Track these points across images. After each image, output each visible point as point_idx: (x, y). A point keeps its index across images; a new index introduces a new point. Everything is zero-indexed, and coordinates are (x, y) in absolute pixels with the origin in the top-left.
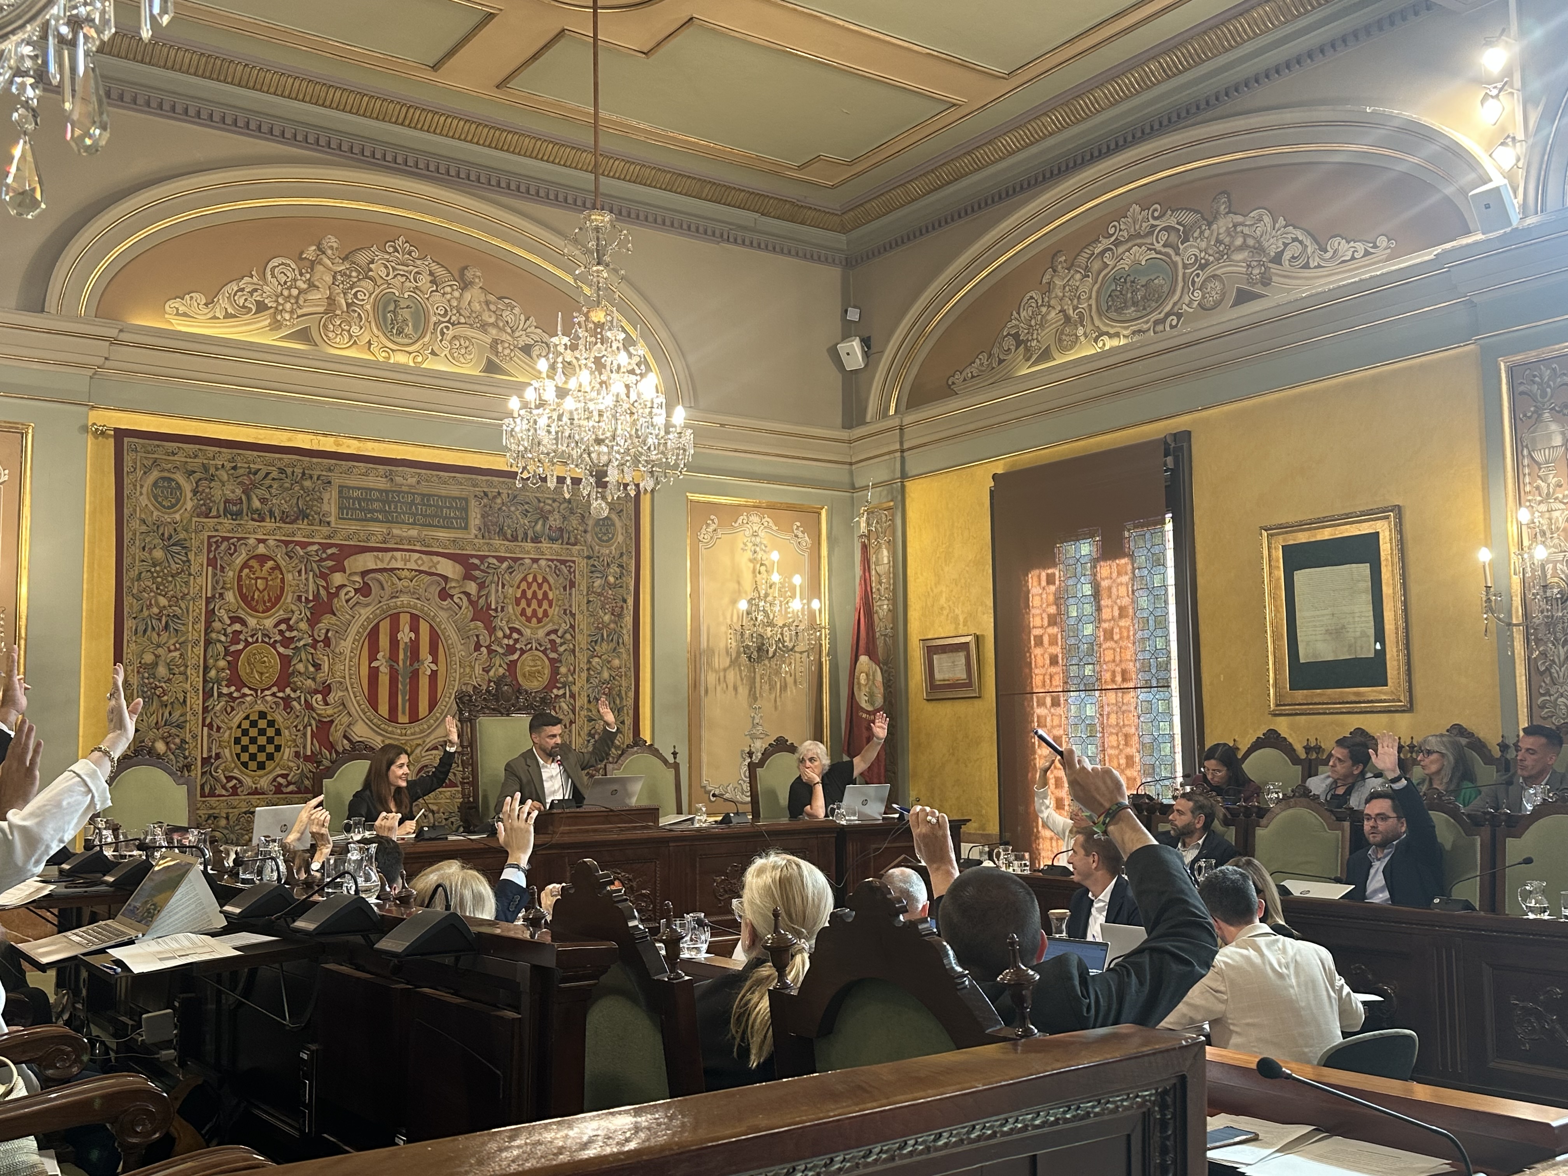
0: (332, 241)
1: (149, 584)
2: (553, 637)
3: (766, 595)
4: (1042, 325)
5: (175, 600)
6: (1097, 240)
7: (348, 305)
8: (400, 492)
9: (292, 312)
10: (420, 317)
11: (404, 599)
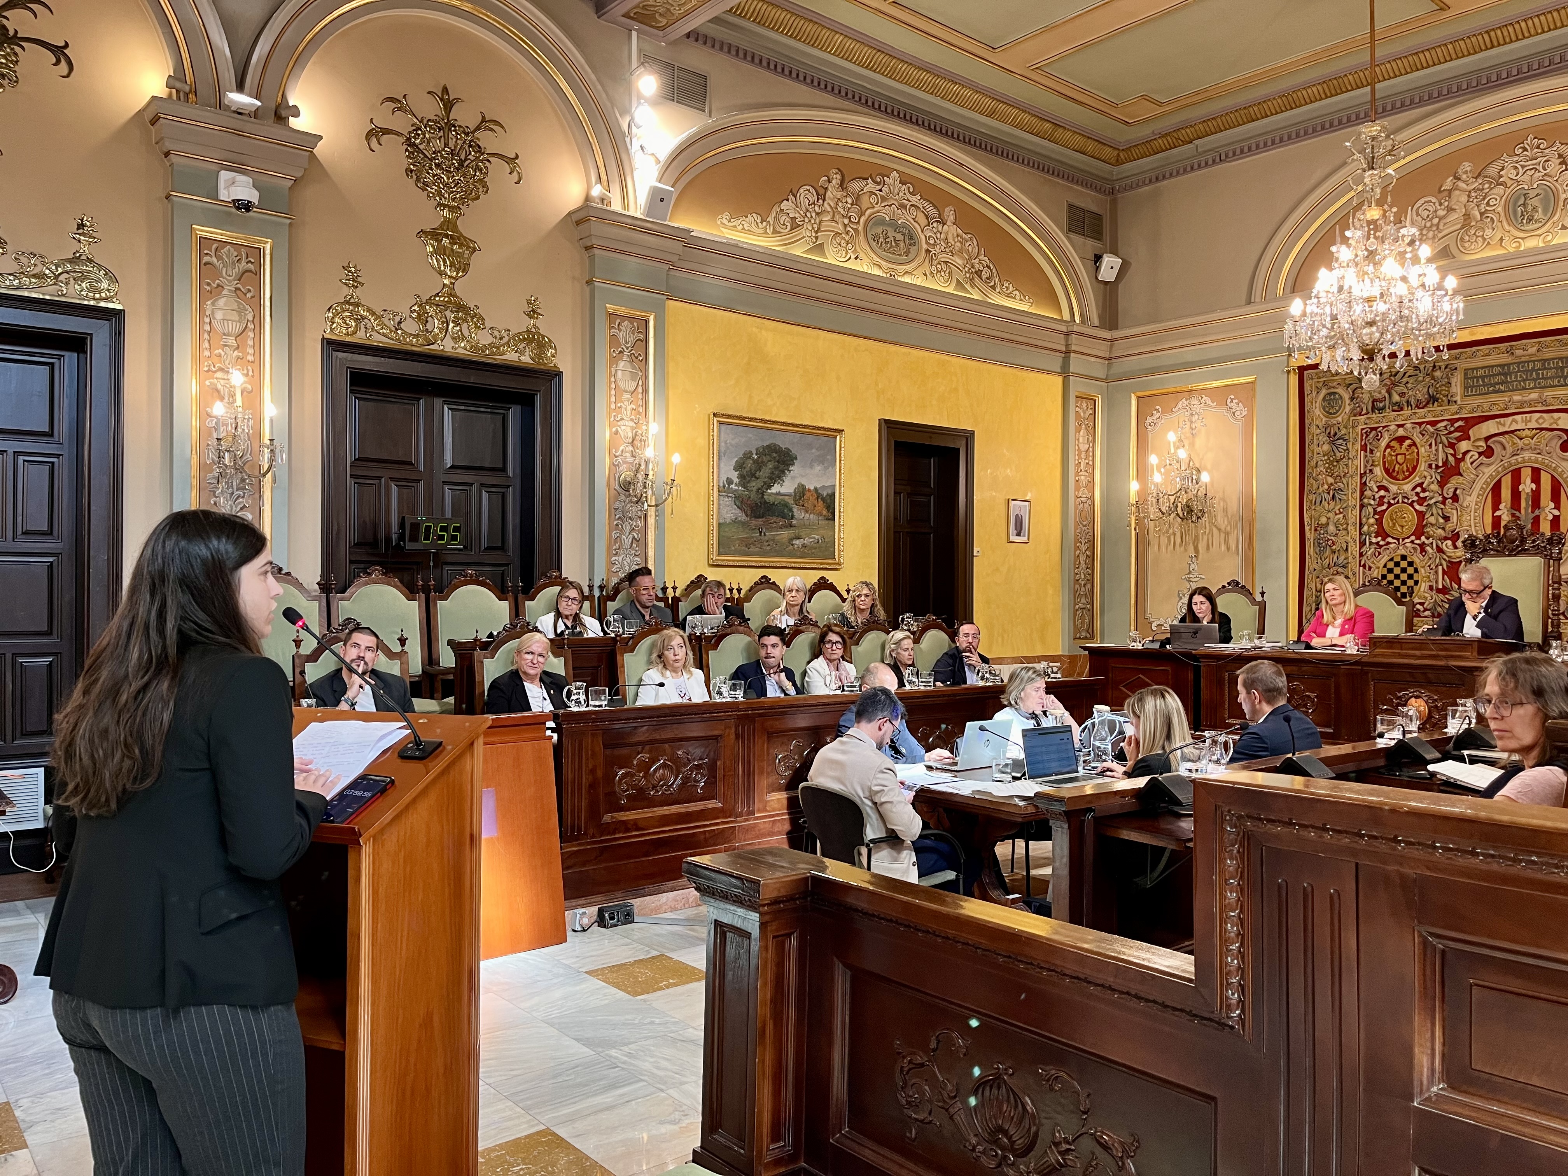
0: (1467, 166)
1: (1322, 469)
5: (1339, 478)
7: (1482, 214)
8: (1519, 363)
9: (1434, 237)
10: (1550, 200)
11: (1526, 455)
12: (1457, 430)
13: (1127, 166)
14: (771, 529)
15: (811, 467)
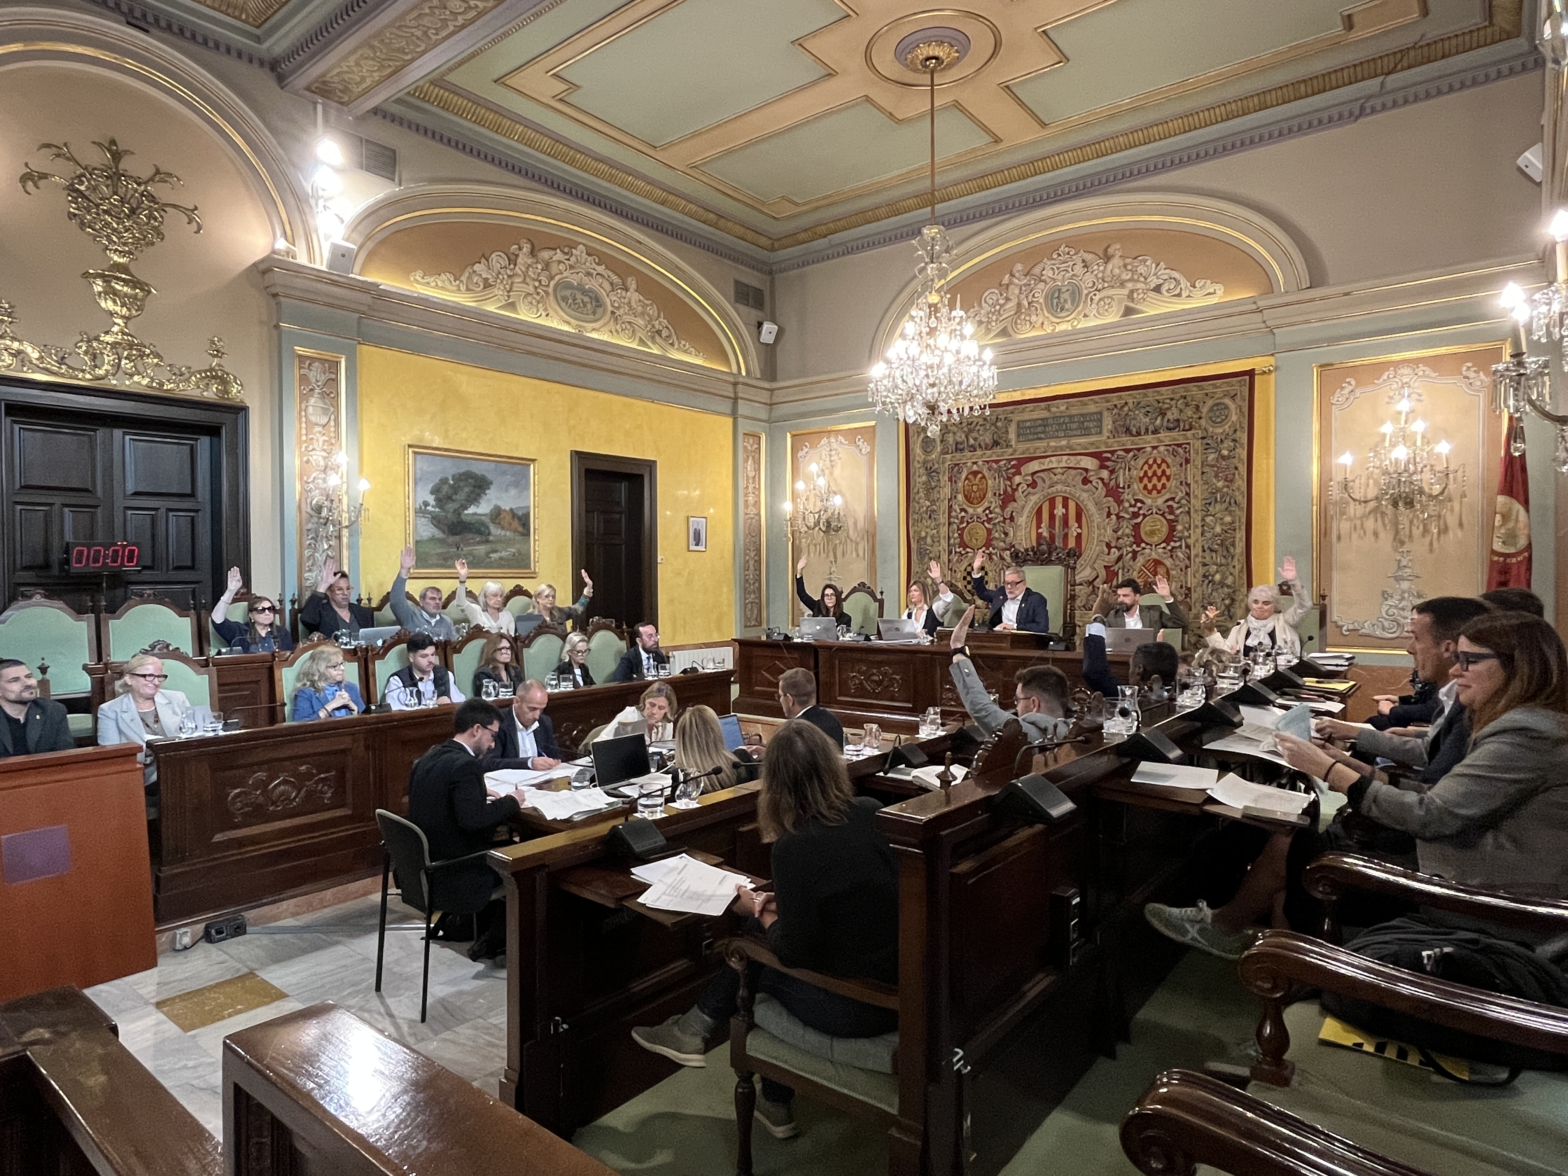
2: (1170, 503)
8: (1054, 418)
9: (996, 321)
10: (1076, 294)
11: (1059, 487)
12: (1013, 467)
13: (780, 252)
14: (469, 545)
15: (507, 490)
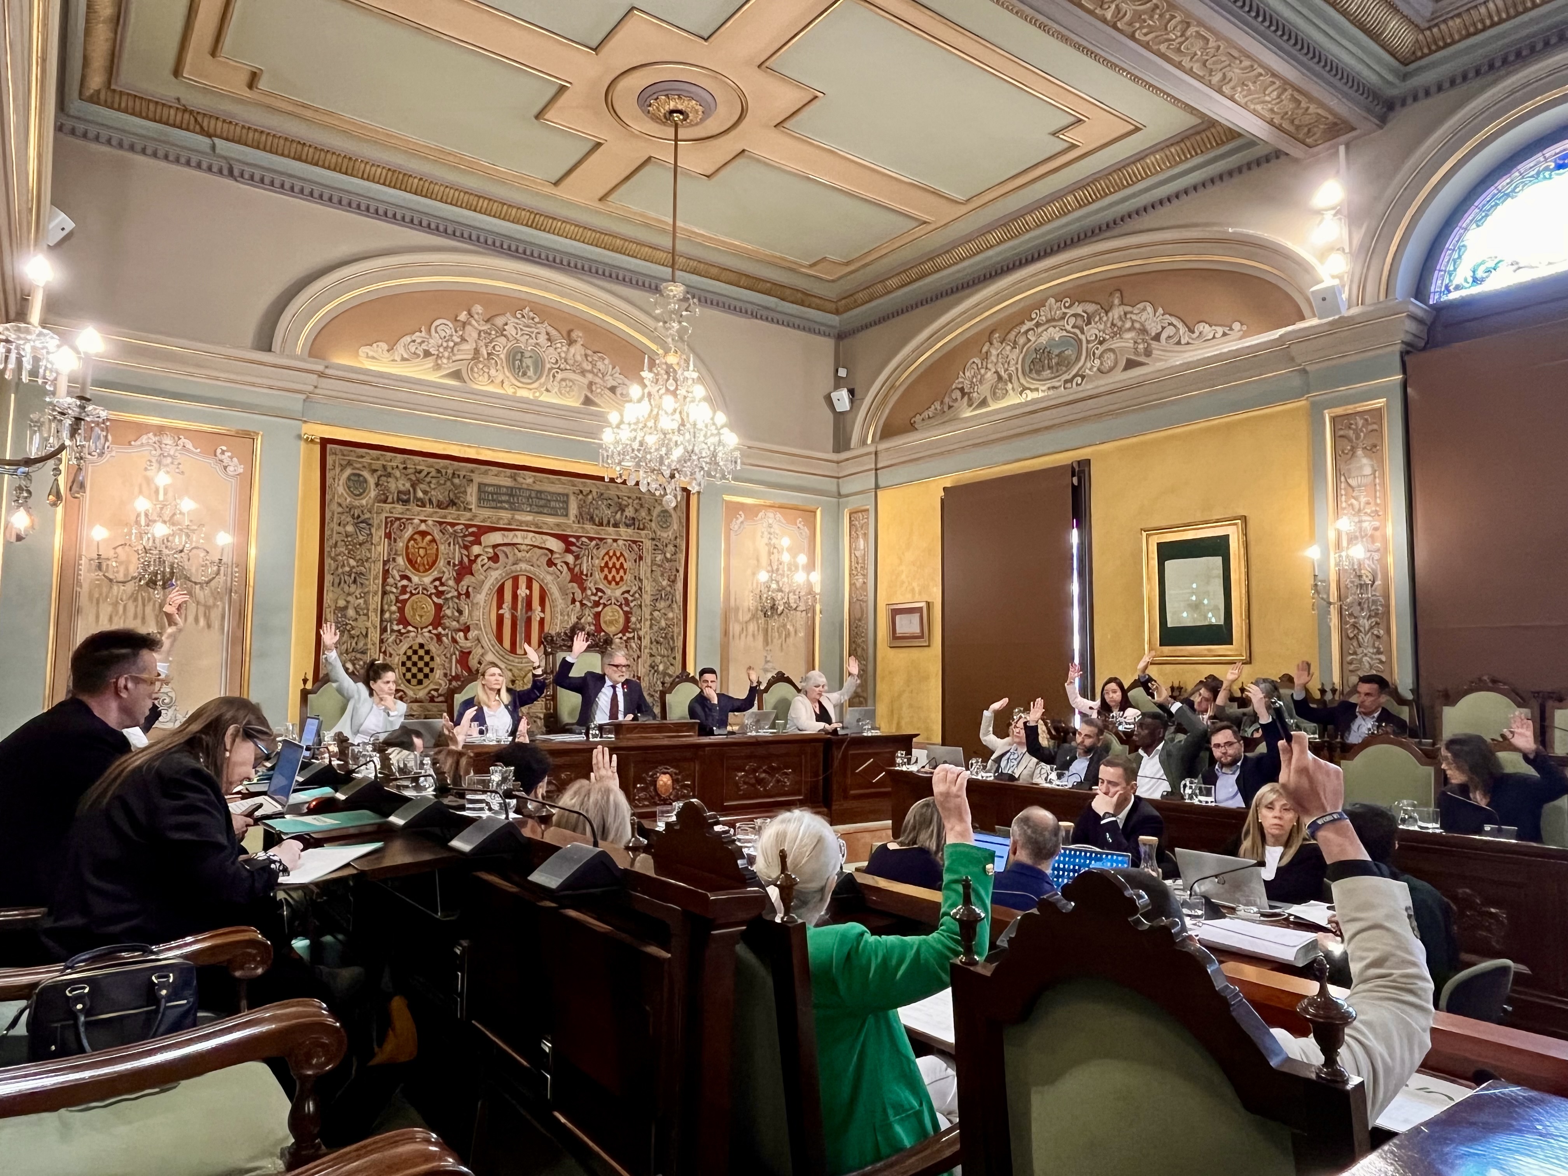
0: (478, 309)
1: (343, 549)
2: (626, 595)
3: (778, 570)
4: (981, 382)
5: (361, 562)
6: (1023, 323)
7: (489, 354)
8: (520, 489)
9: (449, 358)
10: (539, 364)
11: (523, 565)
12: (472, 534)
